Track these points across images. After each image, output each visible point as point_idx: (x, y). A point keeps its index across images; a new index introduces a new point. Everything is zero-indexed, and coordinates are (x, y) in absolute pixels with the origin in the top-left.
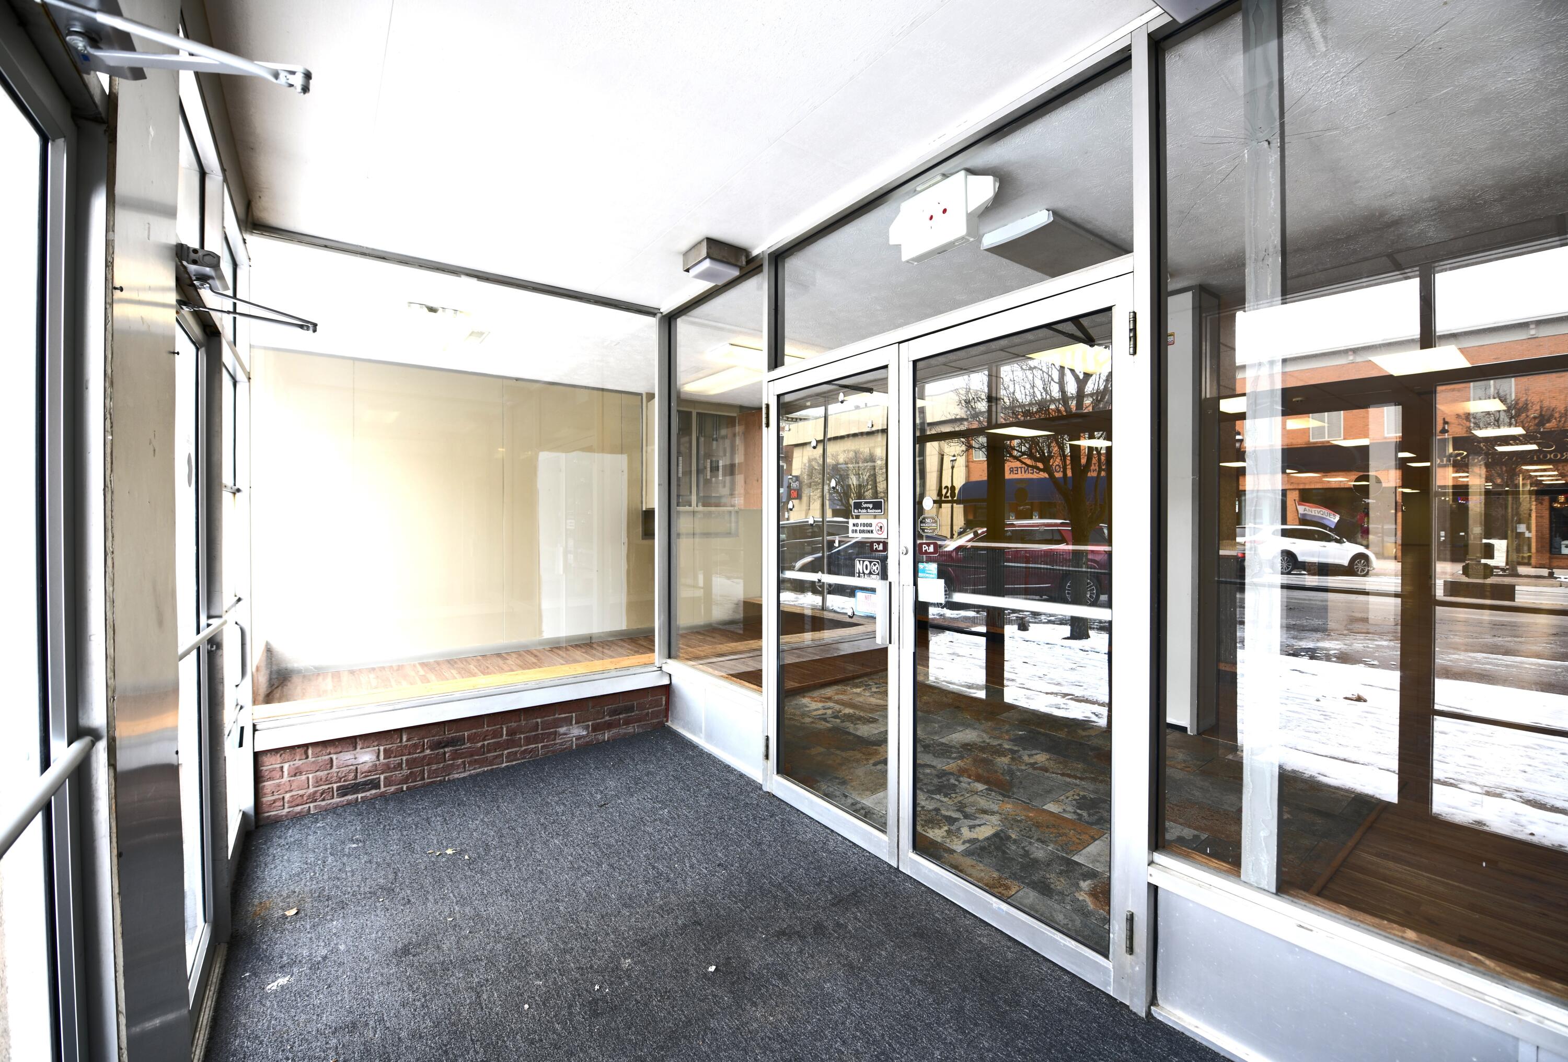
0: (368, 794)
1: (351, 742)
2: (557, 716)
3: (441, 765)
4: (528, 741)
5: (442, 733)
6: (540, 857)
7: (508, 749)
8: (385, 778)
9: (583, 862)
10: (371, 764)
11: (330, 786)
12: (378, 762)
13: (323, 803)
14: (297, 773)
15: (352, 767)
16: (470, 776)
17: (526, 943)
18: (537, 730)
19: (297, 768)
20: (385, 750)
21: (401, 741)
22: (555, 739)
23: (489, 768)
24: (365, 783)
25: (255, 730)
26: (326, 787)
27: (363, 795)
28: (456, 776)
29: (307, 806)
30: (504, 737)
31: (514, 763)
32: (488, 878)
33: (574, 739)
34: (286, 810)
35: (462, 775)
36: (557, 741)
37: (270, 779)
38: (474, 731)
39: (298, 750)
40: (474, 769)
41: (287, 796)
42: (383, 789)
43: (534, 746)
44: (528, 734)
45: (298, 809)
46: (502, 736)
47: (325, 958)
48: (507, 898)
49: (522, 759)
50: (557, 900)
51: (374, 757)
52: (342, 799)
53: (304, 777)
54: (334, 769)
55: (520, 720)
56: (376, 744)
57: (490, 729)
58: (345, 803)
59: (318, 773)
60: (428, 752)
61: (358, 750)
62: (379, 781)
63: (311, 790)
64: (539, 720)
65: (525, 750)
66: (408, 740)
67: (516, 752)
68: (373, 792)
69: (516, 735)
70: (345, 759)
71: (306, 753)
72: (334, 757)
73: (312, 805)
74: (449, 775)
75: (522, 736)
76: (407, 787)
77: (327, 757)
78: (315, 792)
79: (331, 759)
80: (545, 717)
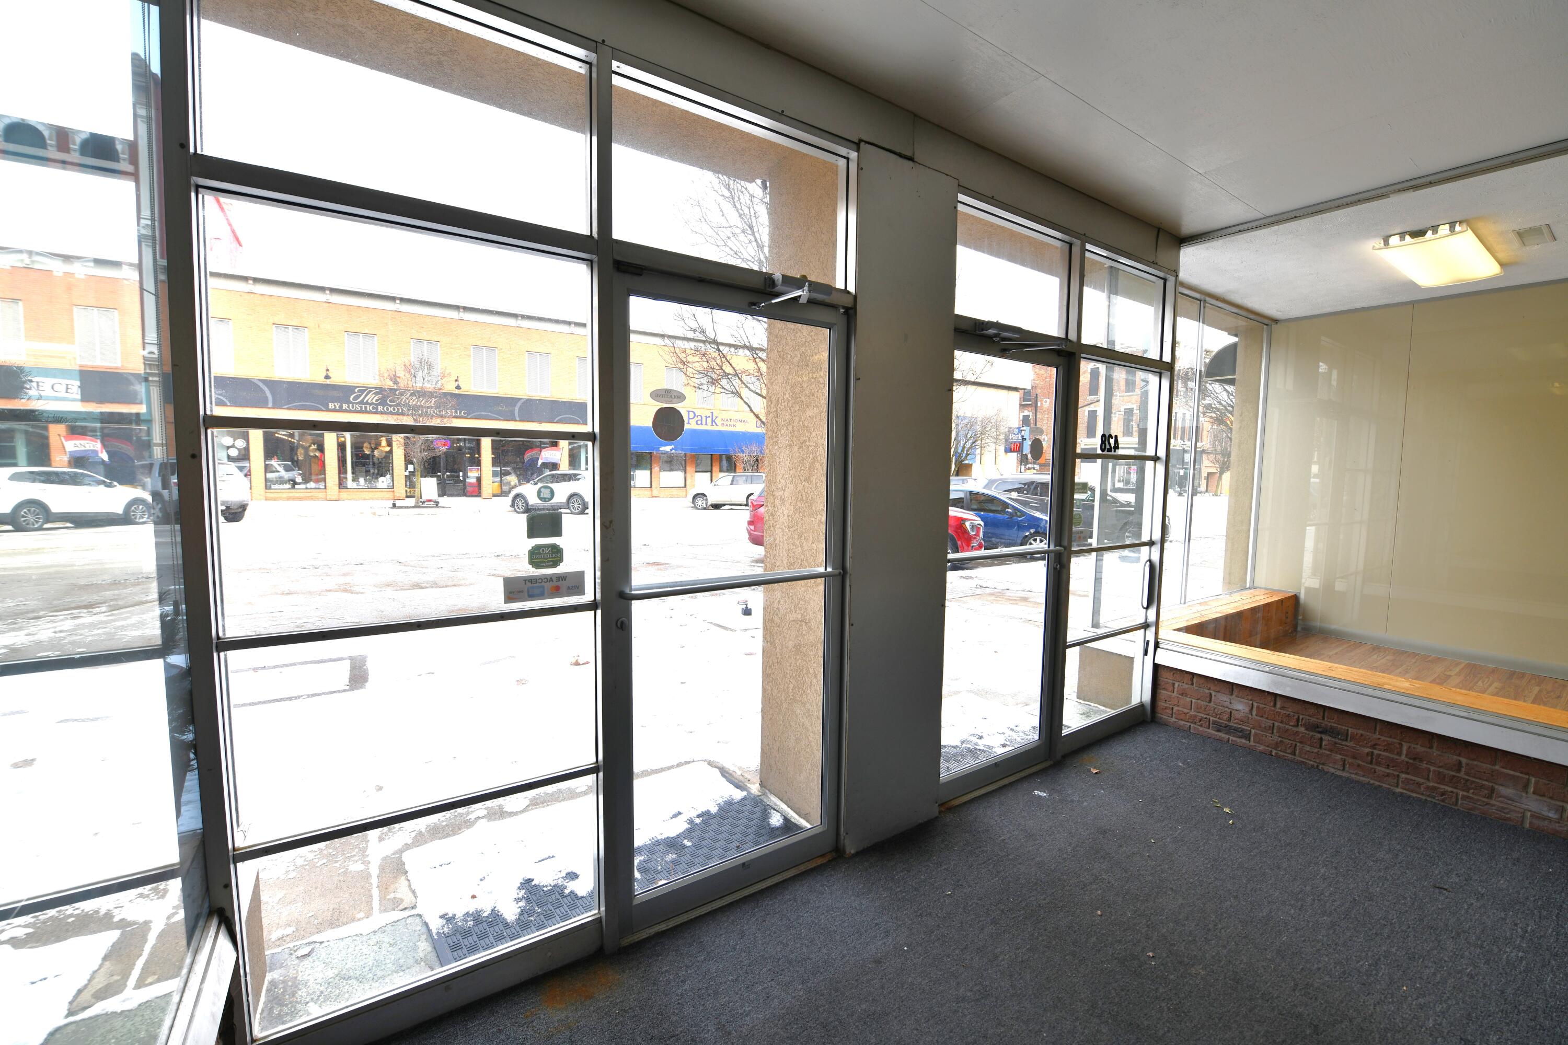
0: (1239, 740)
1: (1231, 687)
2: (1497, 767)
3: (1316, 750)
4: (1441, 778)
5: (1320, 717)
6: (1284, 865)
7: (1408, 774)
8: (1256, 734)
9: (1314, 900)
10: (1243, 714)
11: (1208, 717)
12: (1250, 716)
13: (1201, 729)
14: (1183, 693)
15: (1226, 709)
16: (1348, 779)
17: (1166, 893)
18: (1459, 770)
19: (1184, 690)
20: (1258, 707)
21: (1275, 705)
22: (1490, 797)
23: (1377, 783)
24: (1236, 729)
25: (1157, 645)
26: (1205, 716)
27: (1234, 739)
28: (1332, 770)
29: (1189, 724)
30: (1403, 757)
31: (1415, 795)
32: (1220, 844)
33: (1529, 814)
34: (1174, 719)
35: (1339, 773)
36: (1493, 802)
37: (1164, 689)
38: (1361, 732)
39: (1186, 675)
40: (1356, 774)
41: (1176, 708)
42: (1252, 743)
43: (1450, 789)
44: (1441, 770)
45: (1182, 723)
46: (1400, 754)
47: (1072, 801)
48: (1207, 864)
49: (1428, 796)
50: (1236, 897)
51: (1247, 709)
52: (1216, 733)
53: (1188, 700)
54: (1212, 704)
55: (1431, 747)
56: (1250, 697)
57: (1383, 738)
58: (1217, 737)
59: (1199, 701)
60: (1302, 729)
61: (1234, 696)
62: (1250, 734)
63: (1193, 713)
64: (1464, 761)
65: (1435, 788)
66: (1282, 708)
67: (1419, 784)
68: (1244, 741)
69: (1421, 760)
70: (1222, 698)
71: (1192, 680)
72: (1213, 693)
73: (1192, 725)
74: (1323, 764)
75: (1432, 768)
76: (1276, 753)
77: (1208, 691)
78: (1196, 716)
79: (1211, 694)
80: (1474, 760)
